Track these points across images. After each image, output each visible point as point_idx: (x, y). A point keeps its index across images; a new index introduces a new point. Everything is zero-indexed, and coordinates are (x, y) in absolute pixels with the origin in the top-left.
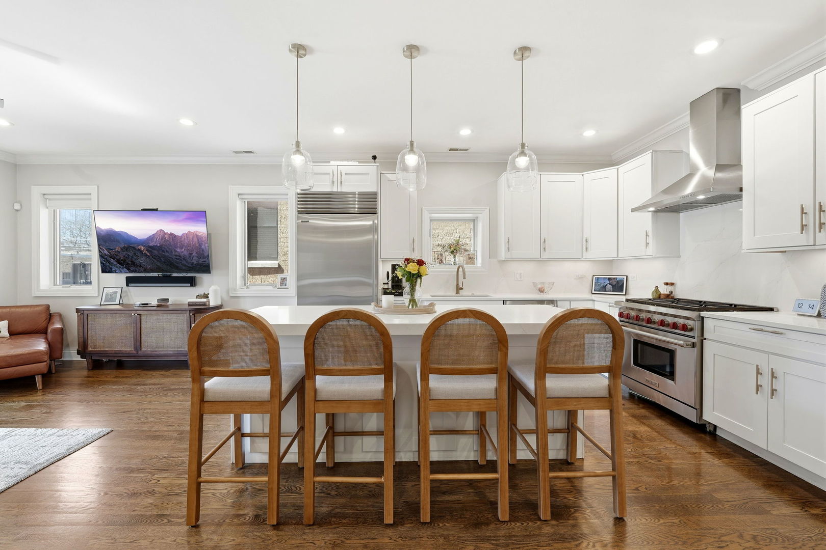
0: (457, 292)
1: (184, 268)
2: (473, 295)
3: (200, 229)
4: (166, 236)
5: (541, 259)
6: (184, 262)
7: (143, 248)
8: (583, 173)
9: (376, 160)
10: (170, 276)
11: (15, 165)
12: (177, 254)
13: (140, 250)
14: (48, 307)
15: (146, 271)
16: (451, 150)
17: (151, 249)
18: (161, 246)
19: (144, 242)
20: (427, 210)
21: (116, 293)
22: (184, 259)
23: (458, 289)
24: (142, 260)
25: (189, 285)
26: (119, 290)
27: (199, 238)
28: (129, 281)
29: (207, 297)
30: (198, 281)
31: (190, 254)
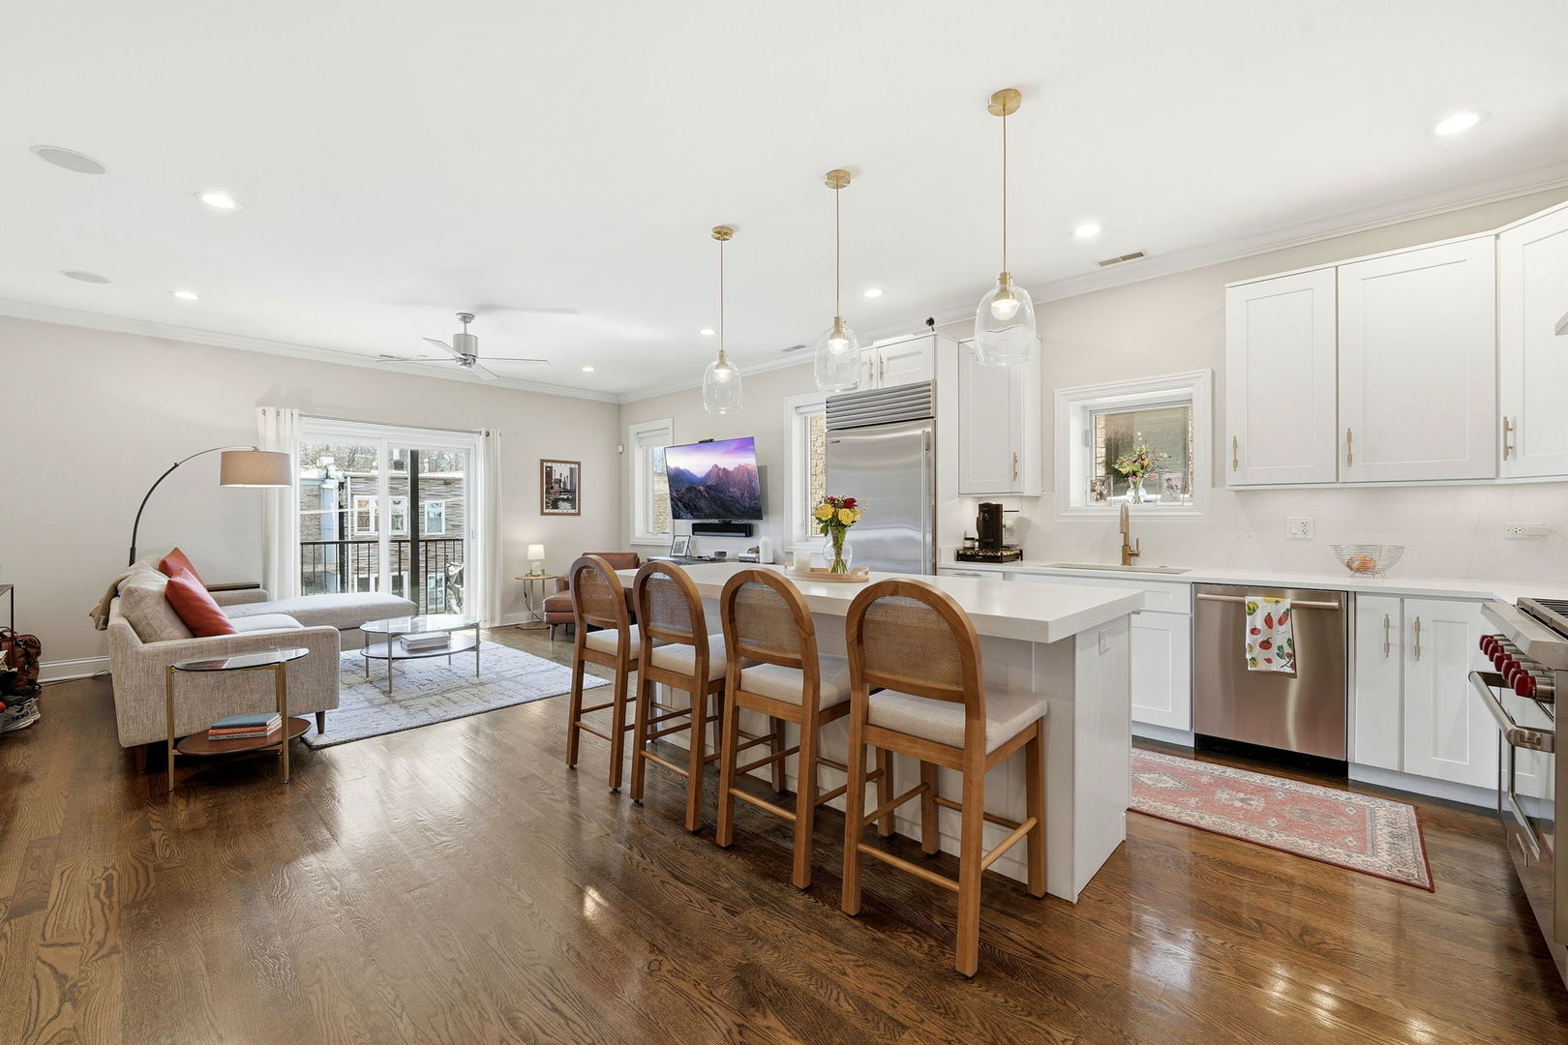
0: (1125, 562)
1: (738, 512)
2: (1163, 570)
3: (749, 461)
4: (721, 472)
5: (1338, 486)
6: (737, 505)
7: (702, 488)
8: (1496, 231)
9: (934, 326)
10: (729, 523)
11: (620, 405)
12: (730, 494)
13: (699, 491)
14: (636, 555)
15: (706, 517)
16: (1102, 264)
17: (708, 488)
18: (717, 485)
19: (703, 481)
20: (1064, 395)
21: (684, 542)
22: (737, 501)
23: (1129, 555)
24: (702, 503)
25: (744, 534)
26: (686, 539)
27: (749, 473)
28: (696, 528)
29: (758, 552)
30: (755, 529)
31: (743, 494)
